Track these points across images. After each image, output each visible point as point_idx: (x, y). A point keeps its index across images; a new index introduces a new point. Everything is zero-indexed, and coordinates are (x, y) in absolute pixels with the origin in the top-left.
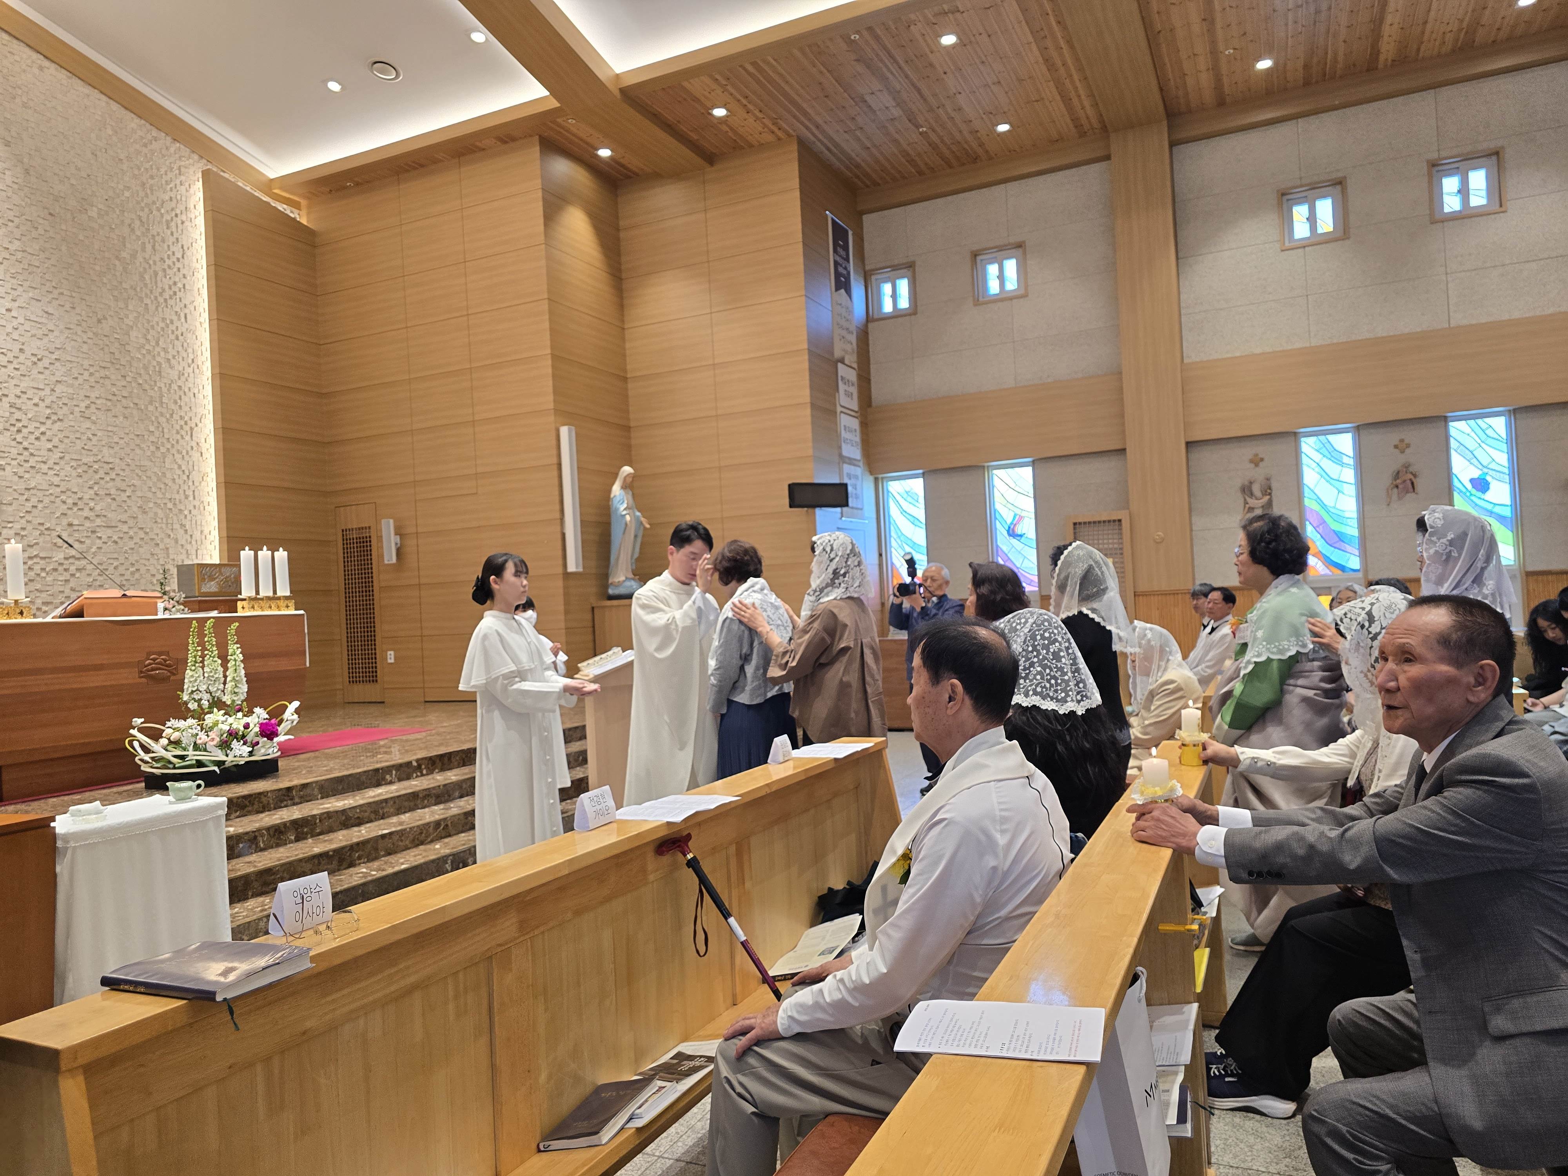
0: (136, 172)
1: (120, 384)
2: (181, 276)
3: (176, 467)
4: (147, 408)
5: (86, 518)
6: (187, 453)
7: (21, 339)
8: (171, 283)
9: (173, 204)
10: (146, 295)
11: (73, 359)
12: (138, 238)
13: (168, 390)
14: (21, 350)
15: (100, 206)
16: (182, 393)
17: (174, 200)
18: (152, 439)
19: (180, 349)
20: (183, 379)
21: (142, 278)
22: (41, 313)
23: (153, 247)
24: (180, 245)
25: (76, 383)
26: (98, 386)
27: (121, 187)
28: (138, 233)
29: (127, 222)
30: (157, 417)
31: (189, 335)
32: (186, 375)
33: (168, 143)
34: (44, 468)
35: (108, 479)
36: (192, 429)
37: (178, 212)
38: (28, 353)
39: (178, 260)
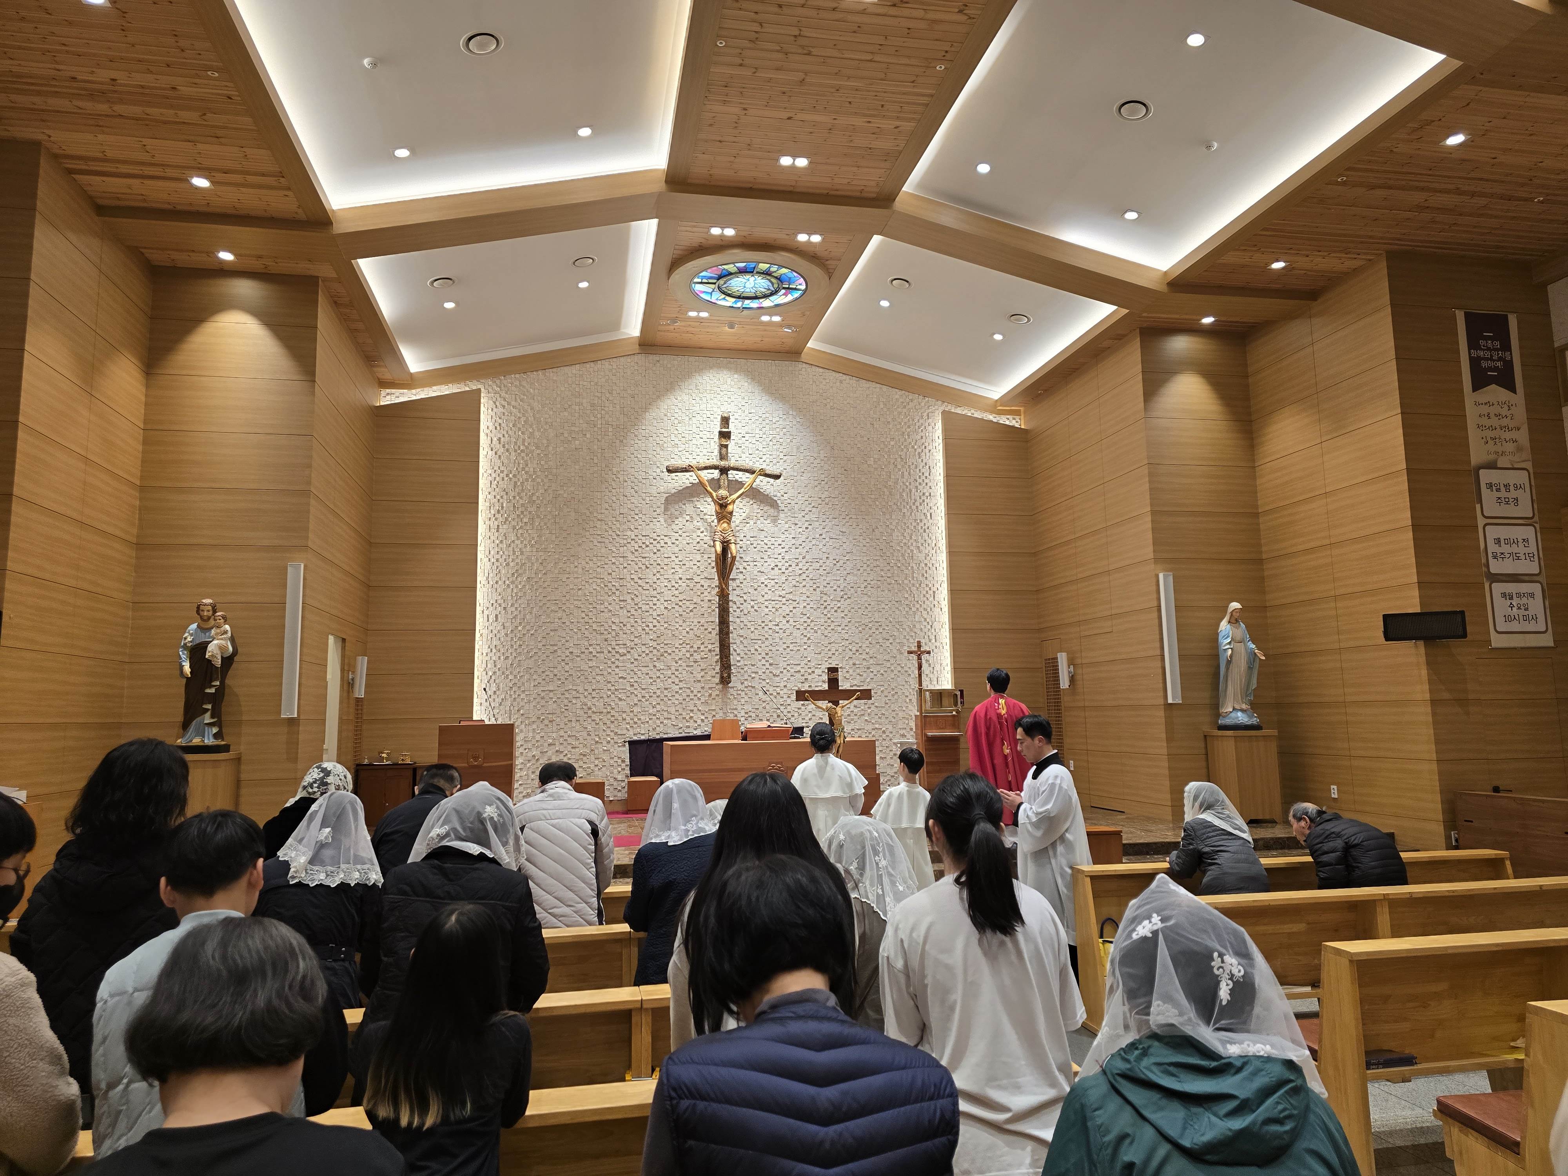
0: (898, 427)
1: (885, 569)
2: (928, 488)
3: (923, 620)
5: (864, 659)
6: (931, 610)
7: (828, 551)
8: (921, 494)
9: (923, 441)
10: (904, 506)
11: (857, 558)
12: (899, 470)
13: (918, 568)
14: (827, 558)
15: (876, 456)
16: (927, 569)
17: (924, 438)
18: (907, 602)
19: (927, 538)
20: (928, 558)
21: (901, 495)
22: (838, 533)
23: (909, 474)
24: (927, 467)
25: (859, 573)
26: (872, 572)
27: (888, 440)
28: (899, 467)
29: (892, 461)
30: (910, 588)
31: (933, 527)
32: (931, 555)
33: (920, 400)
34: (840, 629)
35: (877, 633)
36: (934, 592)
37: (927, 444)
38: (831, 558)
39: (926, 478)
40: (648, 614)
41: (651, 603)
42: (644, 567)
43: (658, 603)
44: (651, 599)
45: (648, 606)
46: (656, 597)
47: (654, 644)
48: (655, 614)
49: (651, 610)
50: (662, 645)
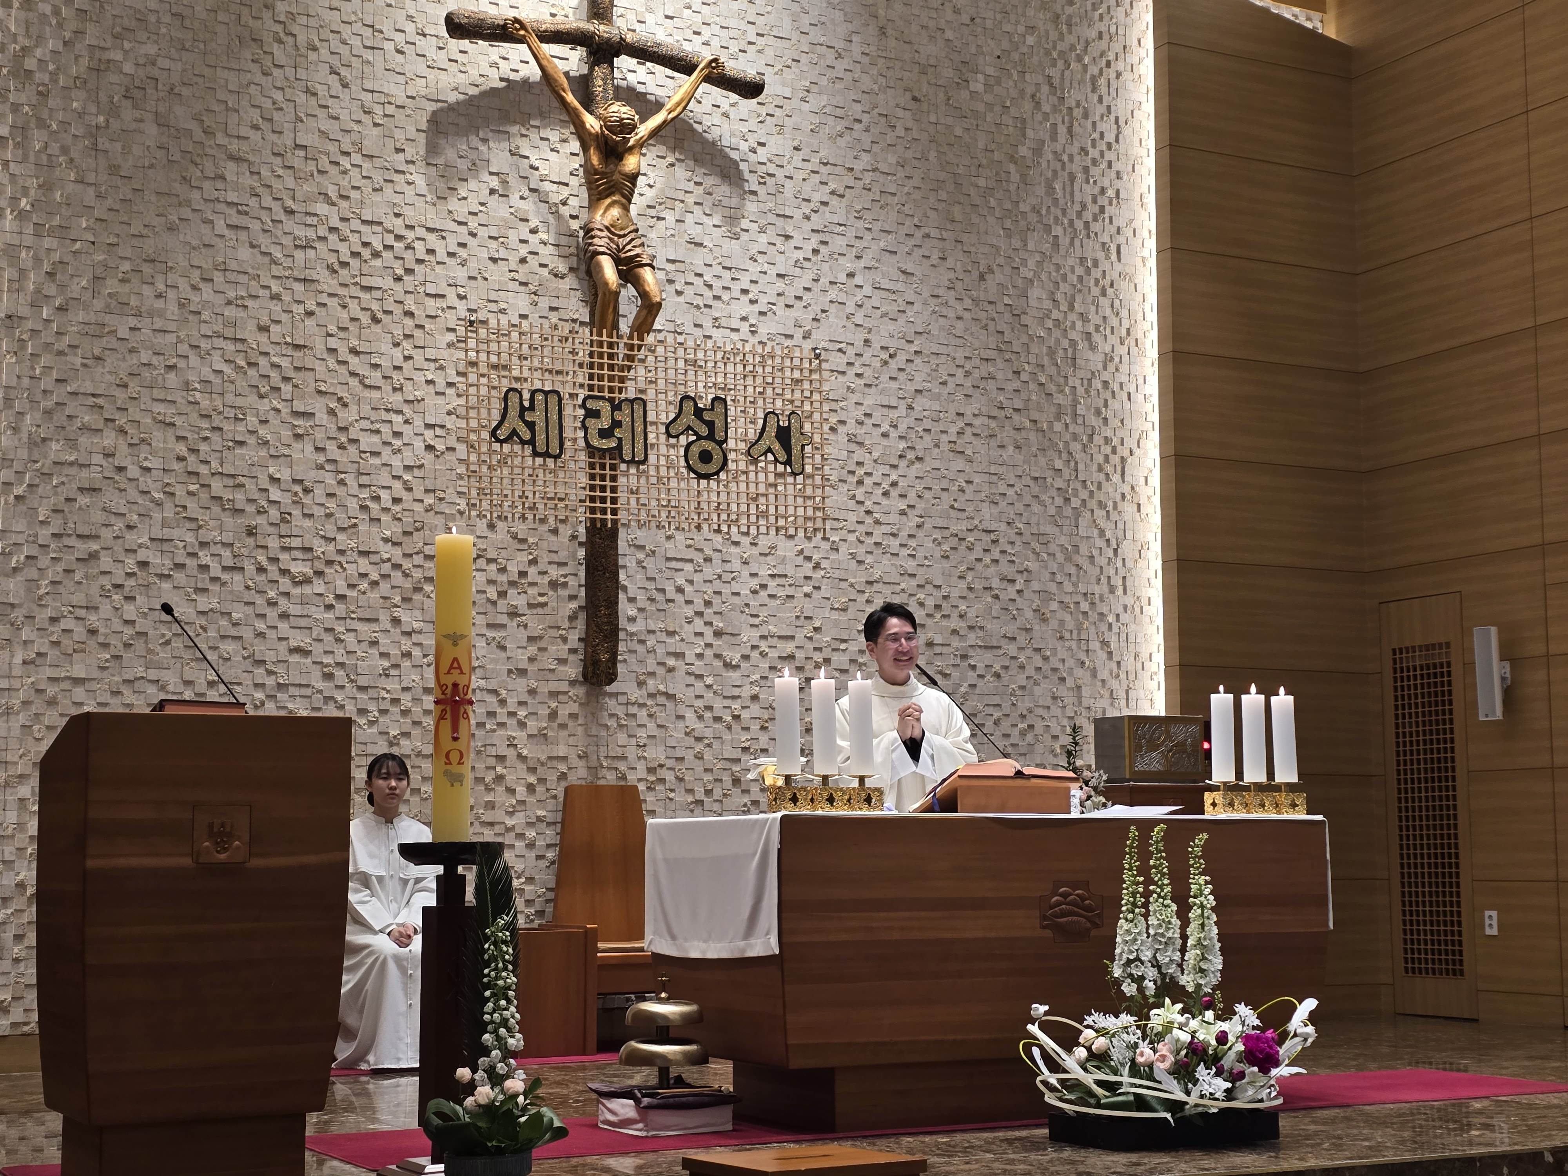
1: (1010, 386)
3: (1096, 532)
4: (1051, 427)
6: (1115, 507)
11: (942, 350)
12: (1046, 117)
13: (1087, 391)
14: (867, 342)
16: (1108, 395)
18: (1059, 483)
19: (1108, 313)
20: (1111, 367)
22: (896, 275)
24: (1112, 117)
25: (945, 391)
28: (1045, 108)
29: (1029, 91)
30: (1067, 443)
32: (1117, 360)
36: (1123, 460)
38: (876, 345)
39: (1109, 146)
40: (376, 461)
41: (385, 429)
42: (365, 319)
43: (406, 430)
44: (385, 416)
45: (376, 439)
46: (399, 412)
47: (396, 554)
48: (396, 462)
49: (386, 452)
50: (418, 560)
